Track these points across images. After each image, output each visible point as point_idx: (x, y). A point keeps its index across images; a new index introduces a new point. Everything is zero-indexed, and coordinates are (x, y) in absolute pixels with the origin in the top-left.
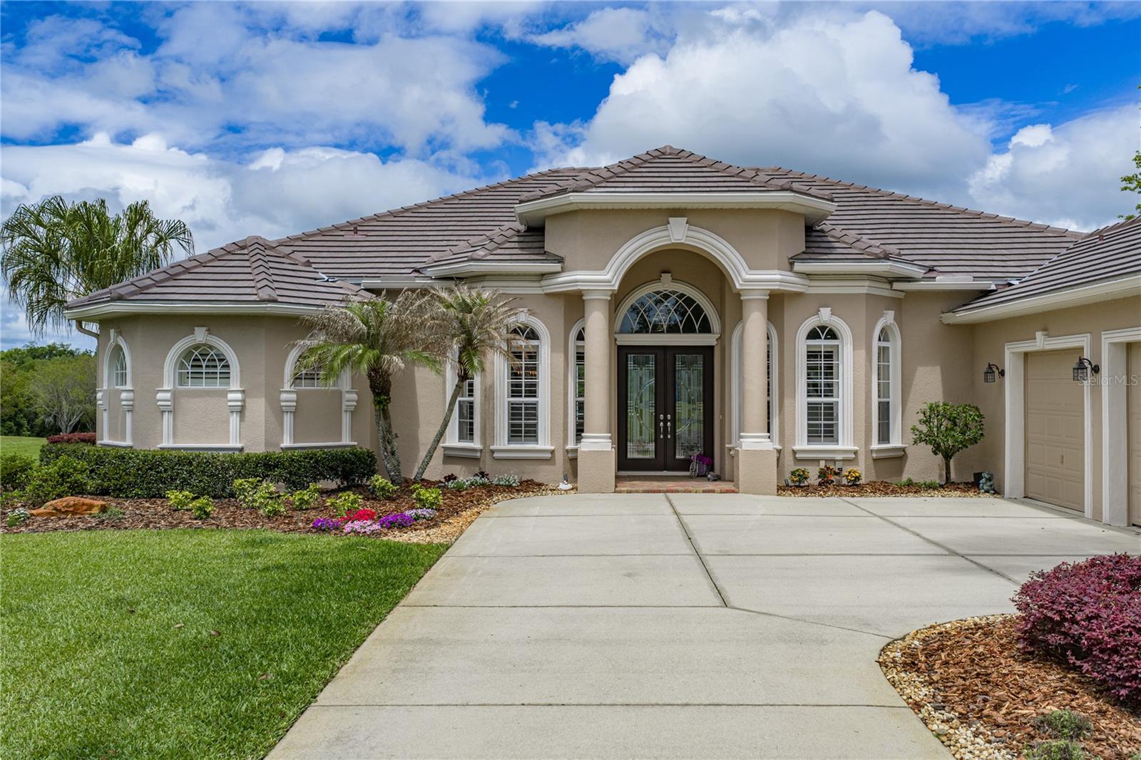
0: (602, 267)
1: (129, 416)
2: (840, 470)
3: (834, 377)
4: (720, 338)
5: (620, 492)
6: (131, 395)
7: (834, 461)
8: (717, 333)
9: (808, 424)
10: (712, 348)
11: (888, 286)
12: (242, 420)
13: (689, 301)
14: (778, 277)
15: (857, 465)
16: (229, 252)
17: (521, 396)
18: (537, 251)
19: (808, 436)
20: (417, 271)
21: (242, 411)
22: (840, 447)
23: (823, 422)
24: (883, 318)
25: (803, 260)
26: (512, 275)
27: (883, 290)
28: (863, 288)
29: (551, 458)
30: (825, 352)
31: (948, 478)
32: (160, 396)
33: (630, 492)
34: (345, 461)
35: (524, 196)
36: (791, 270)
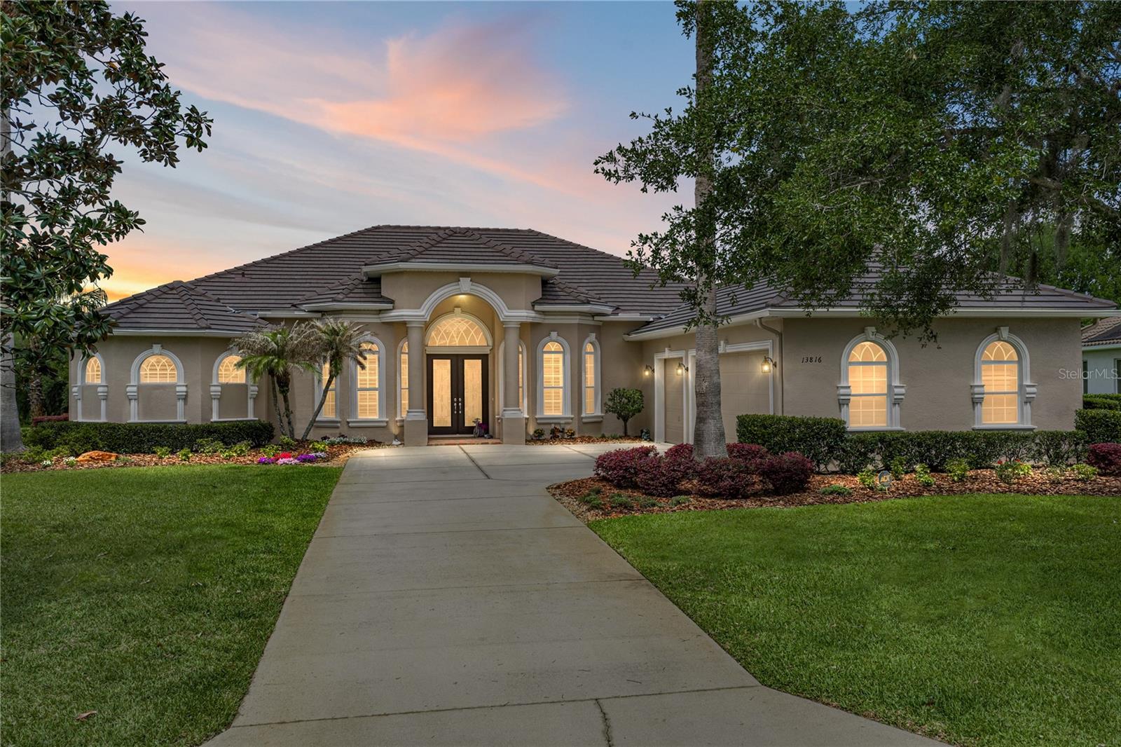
0: (419, 307)
1: (103, 403)
2: (564, 429)
3: (560, 373)
4: (492, 349)
5: (431, 445)
6: (106, 389)
7: (559, 424)
8: (490, 346)
10: (487, 355)
11: (591, 318)
12: (185, 404)
14: (526, 314)
15: (570, 426)
16: (164, 293)
18: (376, 295)
20: (294, 306)
21: (185, 398)
22: (563, 416)
23: (553, 401)
24: (589, 338)
25: (540, 304)
26: (360, 310)
27: (588, 321)
28: (575, 320)
30: (554, 358)
31: (626, 432)
32: (128, 389)
33: (437, 445)
34: (256, 429)
35: (368, 261)
36: (533, 309)
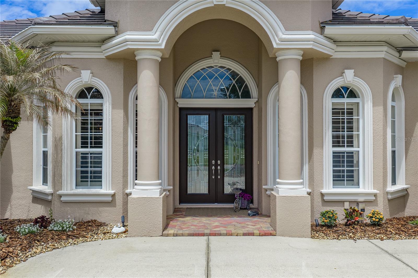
0: (150, 29)
2: (363, 210)
3: (354, 130)
4: (257, 101)
5: (168, 235)
7: (358, 203)
8: (255, 98)
9: (334, 170)
10: (251, 109)
11: (397, 54)
13: (234, 75)
14: (312, 36)
15: (377, 205)
17: (87, 147)
19: (333, 180)
22: (360, 190)
23: (346, 169)
24: (394, 81)
27: (395, 58)
28: (381, 53)
29: (112, 201)
30: (347, 109)
33: (177, 235)
36: (322, 32)
